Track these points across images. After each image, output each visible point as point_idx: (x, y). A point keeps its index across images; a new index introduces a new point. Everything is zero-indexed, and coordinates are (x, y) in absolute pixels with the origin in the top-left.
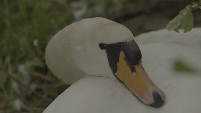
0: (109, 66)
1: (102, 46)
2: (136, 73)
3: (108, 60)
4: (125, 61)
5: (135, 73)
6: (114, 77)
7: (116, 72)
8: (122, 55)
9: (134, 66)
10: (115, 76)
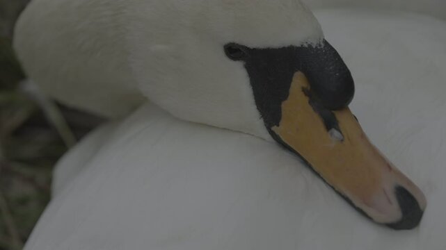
0: (256, 107)
1: (233, 51)
2: (341, 132)
3: (253, 89)
4: (306, 99)
5: (336, 133)
6: (268, 136)
7: (278, 126)
8: (298, 82)
9: (333, 115)
10: (272, 134)
